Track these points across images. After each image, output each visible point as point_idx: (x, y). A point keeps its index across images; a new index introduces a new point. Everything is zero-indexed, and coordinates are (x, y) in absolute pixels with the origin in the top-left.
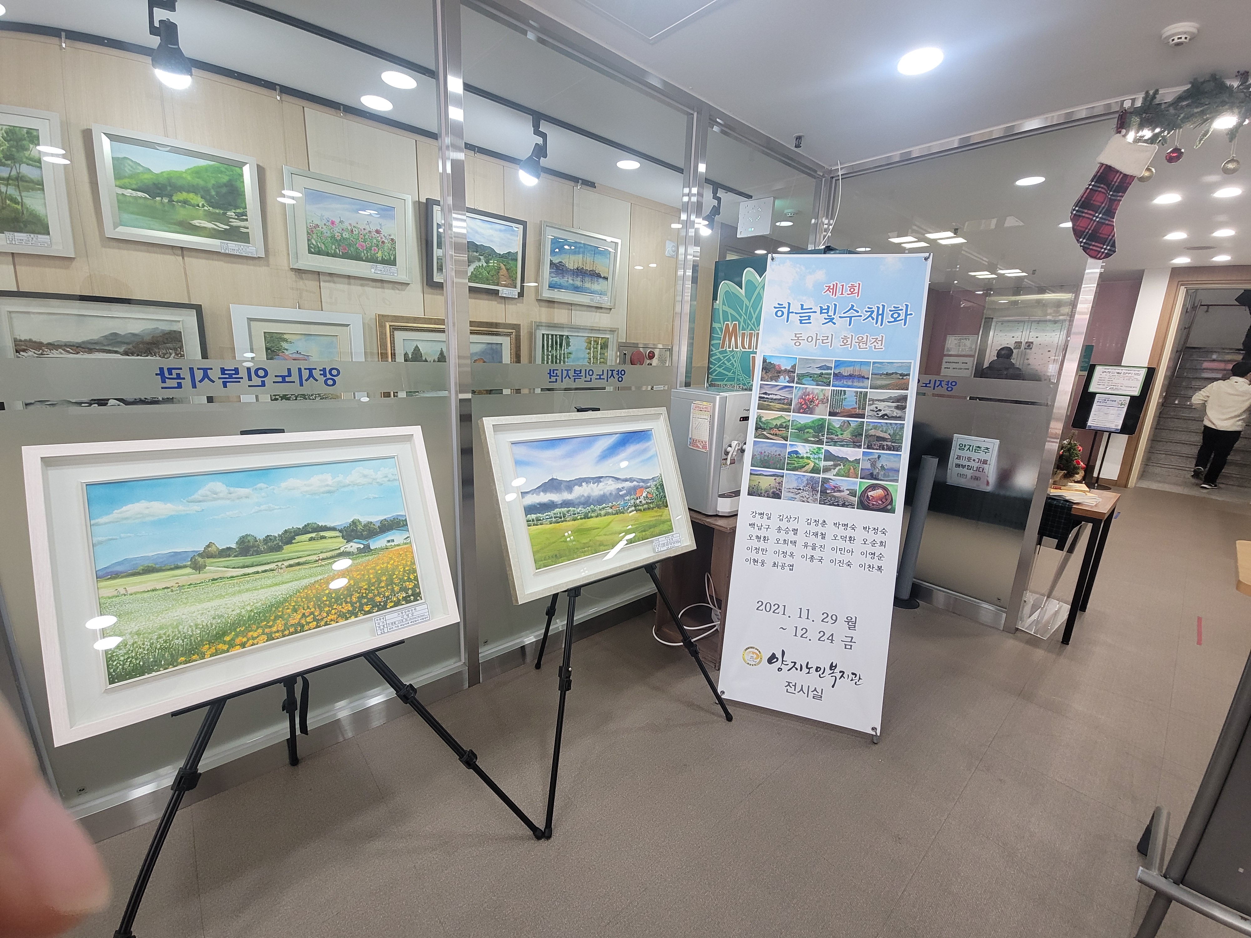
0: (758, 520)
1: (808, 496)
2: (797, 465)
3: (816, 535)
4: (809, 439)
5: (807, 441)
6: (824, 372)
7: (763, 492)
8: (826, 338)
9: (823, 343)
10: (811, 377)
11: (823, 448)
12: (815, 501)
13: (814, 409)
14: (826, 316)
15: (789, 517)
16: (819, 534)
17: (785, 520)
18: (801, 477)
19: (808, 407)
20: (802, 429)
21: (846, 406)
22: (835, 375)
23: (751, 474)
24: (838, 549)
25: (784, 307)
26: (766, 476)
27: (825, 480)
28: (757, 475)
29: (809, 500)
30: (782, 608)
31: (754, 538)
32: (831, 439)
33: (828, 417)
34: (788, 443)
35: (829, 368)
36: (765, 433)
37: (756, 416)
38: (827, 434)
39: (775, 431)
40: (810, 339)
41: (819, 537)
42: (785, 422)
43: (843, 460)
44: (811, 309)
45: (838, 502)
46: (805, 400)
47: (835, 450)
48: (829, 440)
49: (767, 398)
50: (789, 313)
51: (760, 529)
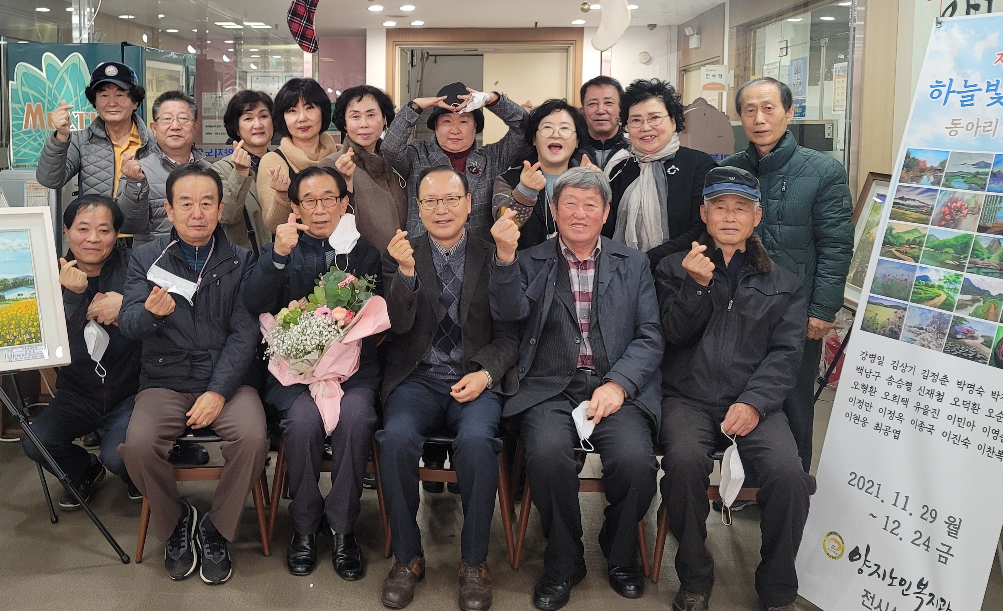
0: (867, 364)
1: (930, 340)
2: (923, 296)
3: (931, 393)
4: (947, 261)
5: (943, 264)
6: (981, 170)
7: (879, 327)
8: (989, 124)
9: (984, 131)
10: (963, 178)
11: (962, 275)
12: (938, 347)
13: (961, 221)
14: (992, 94)
15: (904, 366)
16: (935, 394)
17: (899, 369)
18: (927, 312)
19: (953, 219)
20: (939, 247)
21: (999, 218)
22: (994, 175)
23: (869, 302)
24: (957, 419)
25: (944, 86)
26: (886, 306)
27: (958, 321)
28: (875, 304)
29: (931, 345)
30: (876, 487)
31: (859, 386)
32: (975, 264)
33: (975, 233)
34: (919, 265)
35: (987, 165)
36: (893, 250)
37: (886, 228)
38: (971, 257)
39: (906, 248)
40: (970, 126)
41: (935, 398)
42: (920, 237)
43: (985, 294)
44: (976, 85)
45: (968, 352)
46: (950, 208)
47: (978, 280)
48: (972, 266)
49: (903, 205)
50: (949, 92)
51: (868, 376)
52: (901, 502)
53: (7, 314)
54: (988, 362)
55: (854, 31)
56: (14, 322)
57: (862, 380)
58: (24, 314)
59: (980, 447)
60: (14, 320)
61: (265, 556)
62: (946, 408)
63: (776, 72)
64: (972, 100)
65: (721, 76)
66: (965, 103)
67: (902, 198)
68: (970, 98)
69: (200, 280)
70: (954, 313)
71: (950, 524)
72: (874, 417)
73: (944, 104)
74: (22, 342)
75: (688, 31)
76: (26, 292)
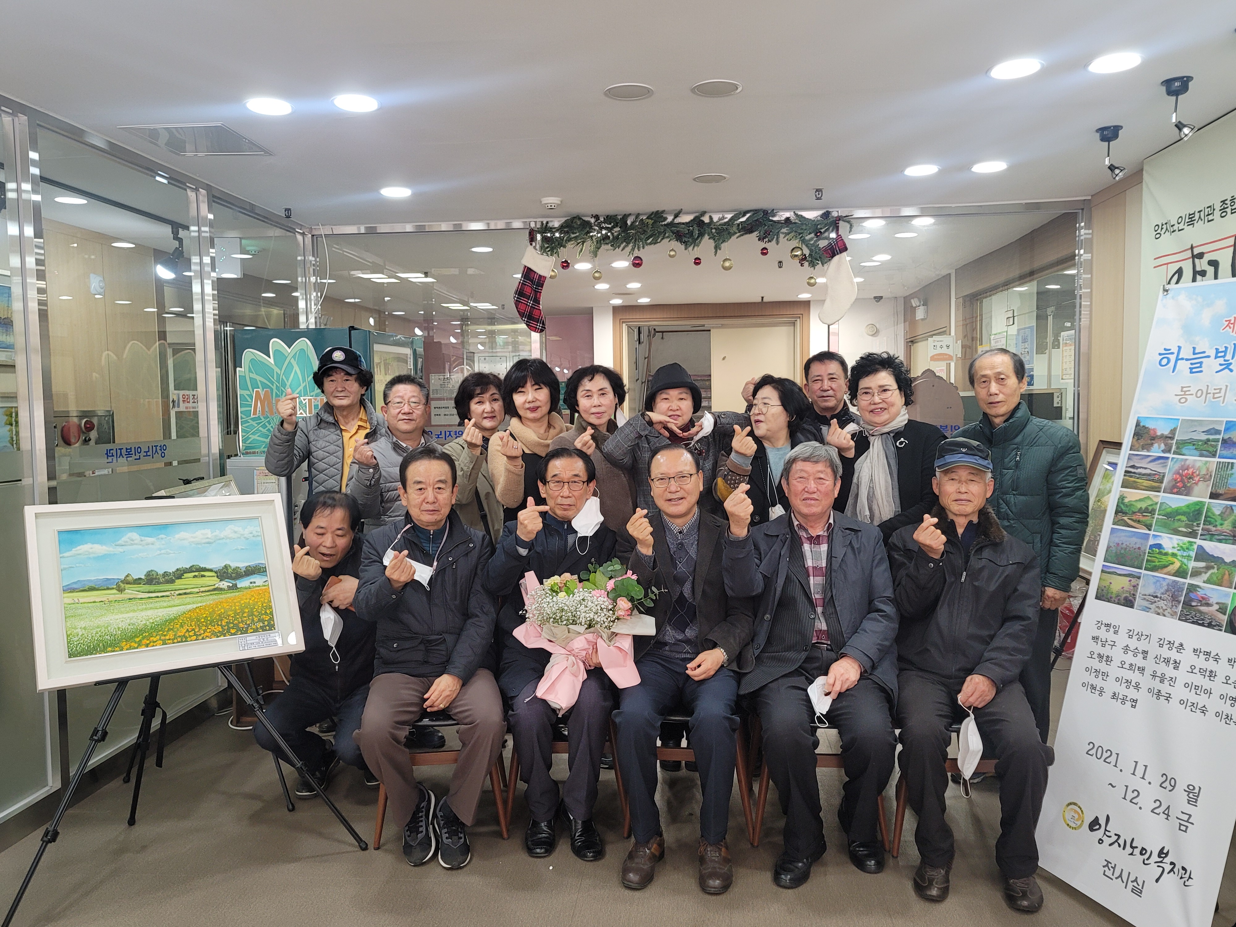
0: (1103, 634)
1: (1165, 607)
2: (1157, 564)
3: (1167, 661)
4: (1180, 529)
5: (1176, 532)
6: (1211, 437)
7: (1114, 596)
8: (1218, 391)
9: (1214, 398)
10: (1194, 445)
11: (1195, 543)
12: (1173, 615)
13: (1193, 488)
14: (1221, 361)
15: (1140, 634)
16: (1172, 662)
17: (1135, 638)
18: (1161, 579)
19: (1185, 486)
20: (1172, 515)
21: (1231, 485)
22: (1224, 441)
23: (1103, 571)
24: (1193, 687)
25: (1172, 353)
26: (1120, 575)
27: (1192, 588)
28: (1109, 573)
29: (1166, 613)
30: (1114, 756)
31: (1095, 656)
32: (1208, 530)
33: (1207, 500)
34: (1152, 533)
35: (1218, 432)
36: (1125, 518)
37: (1118, 497)
38: (1204, 524)
39: (1139, 517)
40: (1199, 394)
41: (1171, 666)
42: (1152, 505)
43: (1218, 561)
44: (1204, 352)
45: (1203, 620)
46: (1181, 475)
47: (1212, 547)
48: (1205, 533)
49: (1134, 473)
50: (1177, 359)
51: (1103, 646)
52: (1140, 771)
53: (239, 602)
54: (1224, 629)
55: (1081, 298)
56: (247, 611)
57: (1098, 649)
58: (257, 602)
59: (1217, 714)
60: (247, 608)
61: (504, 839)
62: (1182, 675)
63: (1004, 341)
64: (1200, 367)
65: (948, 347)
66: (1194, 370)
67: (1133, 467)
68: (1199, 365)
69: (435, 564)
70: (1189, 581)
71: (1189, 793)
72: (1110, 686)
73: (1173, 372)
74: (256, 630)
75: (914, 302)
76: (258, 580)
